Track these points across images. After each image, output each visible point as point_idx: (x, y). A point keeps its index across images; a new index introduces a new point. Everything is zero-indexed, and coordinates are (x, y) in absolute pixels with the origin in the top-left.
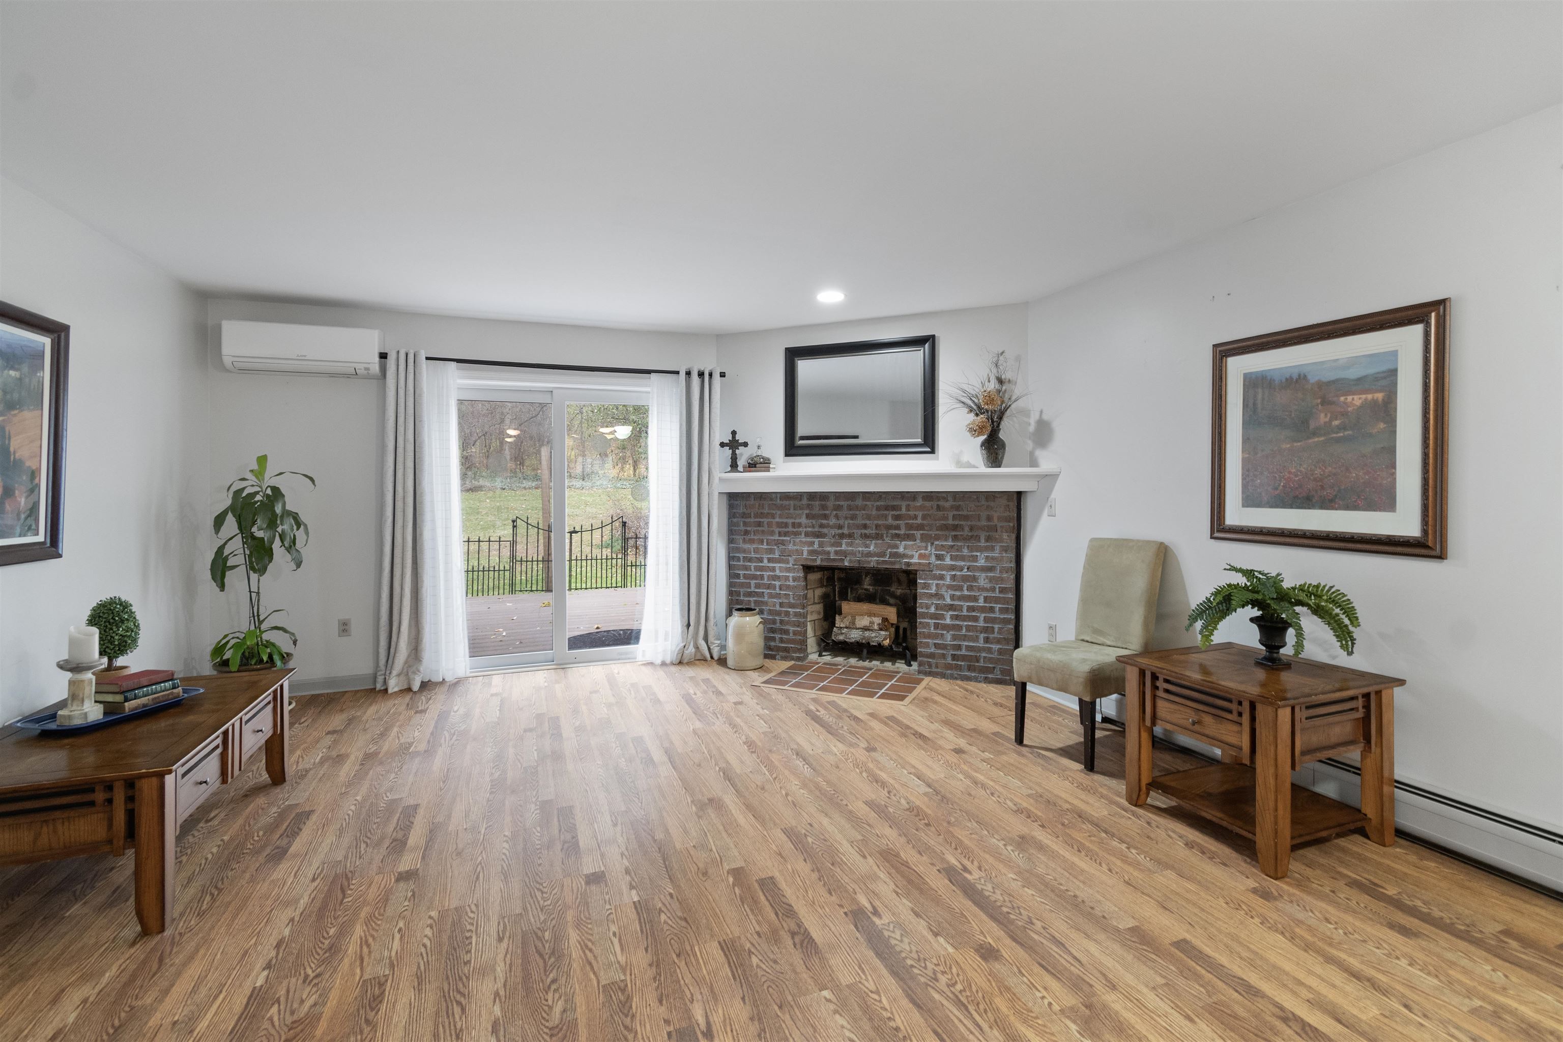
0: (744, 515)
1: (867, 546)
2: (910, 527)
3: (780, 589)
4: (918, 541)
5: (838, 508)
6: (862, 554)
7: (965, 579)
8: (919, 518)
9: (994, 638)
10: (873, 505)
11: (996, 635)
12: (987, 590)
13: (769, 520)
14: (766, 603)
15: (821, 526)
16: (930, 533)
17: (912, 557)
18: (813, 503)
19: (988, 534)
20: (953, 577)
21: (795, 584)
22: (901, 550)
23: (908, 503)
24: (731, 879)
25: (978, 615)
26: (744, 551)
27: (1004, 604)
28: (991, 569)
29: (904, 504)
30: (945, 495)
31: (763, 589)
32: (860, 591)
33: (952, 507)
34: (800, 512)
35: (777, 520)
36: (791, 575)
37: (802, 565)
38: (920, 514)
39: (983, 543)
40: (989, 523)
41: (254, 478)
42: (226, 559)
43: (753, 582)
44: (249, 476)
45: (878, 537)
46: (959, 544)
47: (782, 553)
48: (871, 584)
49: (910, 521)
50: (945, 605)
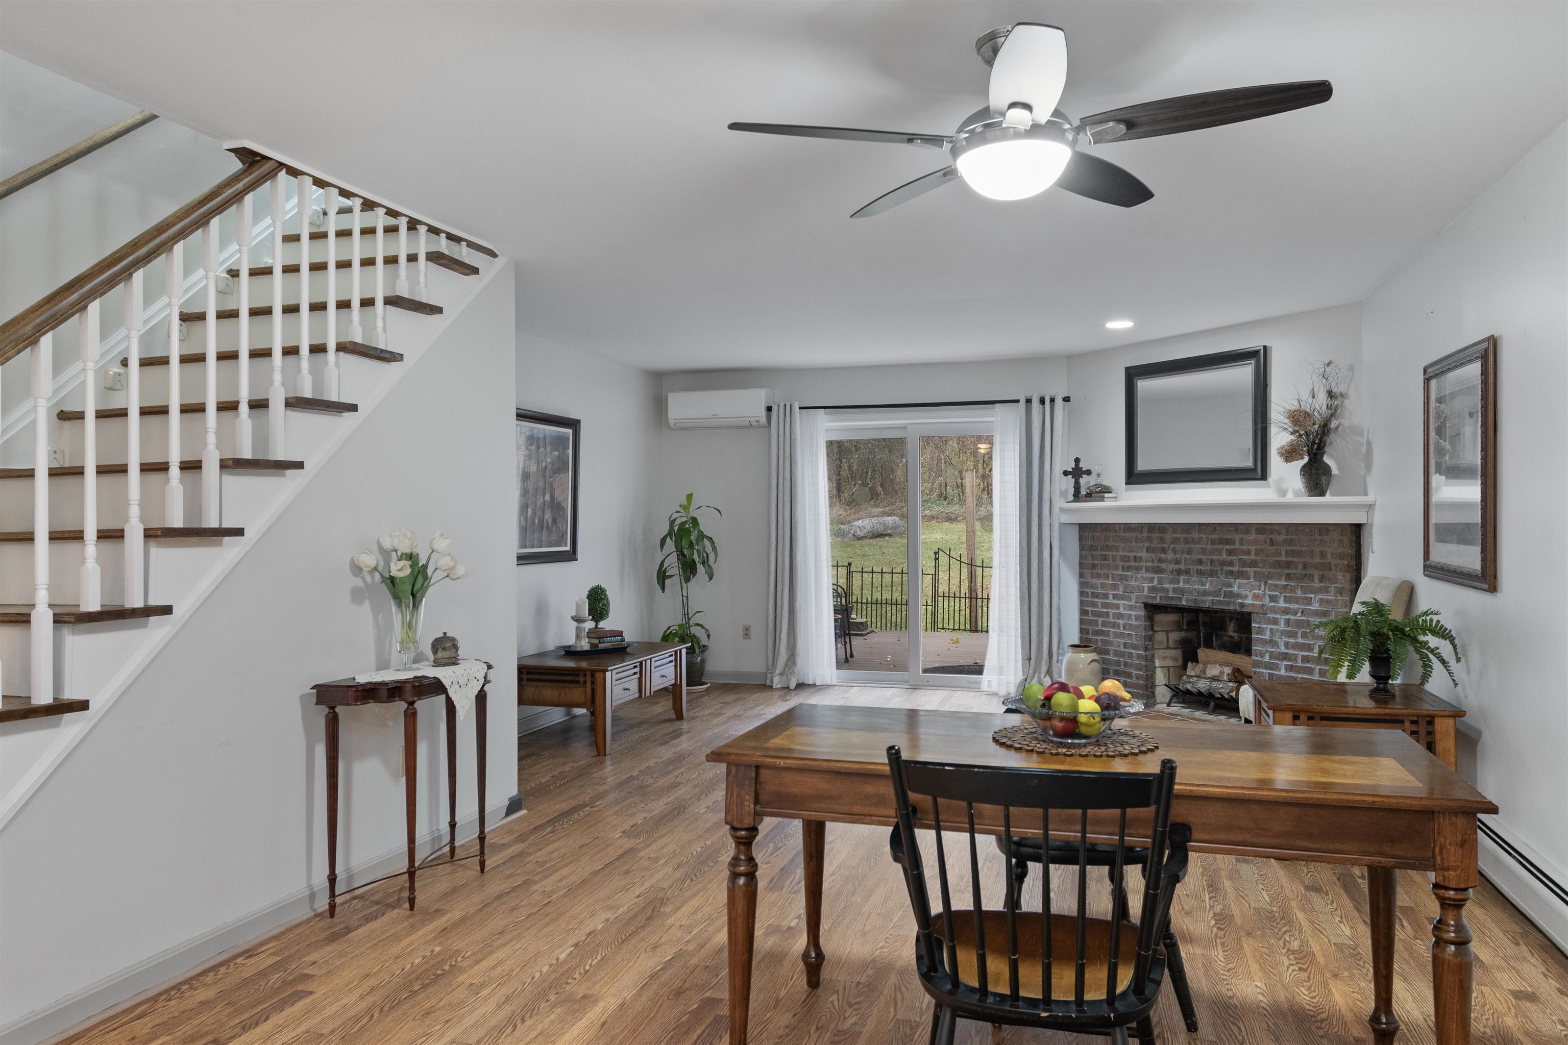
0: (1093, 548)
1: (1203, 584)
2: (1243, 563)
3: (1124, 628)
4: (1252, 579)
5: (1175, 541)
6: (1198, 592)
7: (1299, 624)
8: (1253, 553)
10: (1207, 538)
13: (1114, 553)
14: (1111, 643)
15: (1160, 560)
16: (1263, 570)
17: (1246, 597)
18: (1152, 535)
20: (1288, 622)
21: (1137, 623)
22: (1235, 589)
23: (1242, 536)
25: (1313, 666)
26: (1092, 587)
29: (1237, 537)
30: (1277, 527)
31: (1109, 627)
32: (1225, 639)
33: (1285, 541)
34: (1141, 545)
35: (1121, 553)
36: (1133, 613)
37: (1144, 603)
38: (1253, 548)
39: (1316, 584)
41: (683, 511)
42: (665, 571)
43: (1100, 620)
44: (679, 509)
45: (1212, 573)
46: (1293, 584)
47: (1126, 587)
48: (1234, 631)
49: (1244, 557)
50: (1279, 654)
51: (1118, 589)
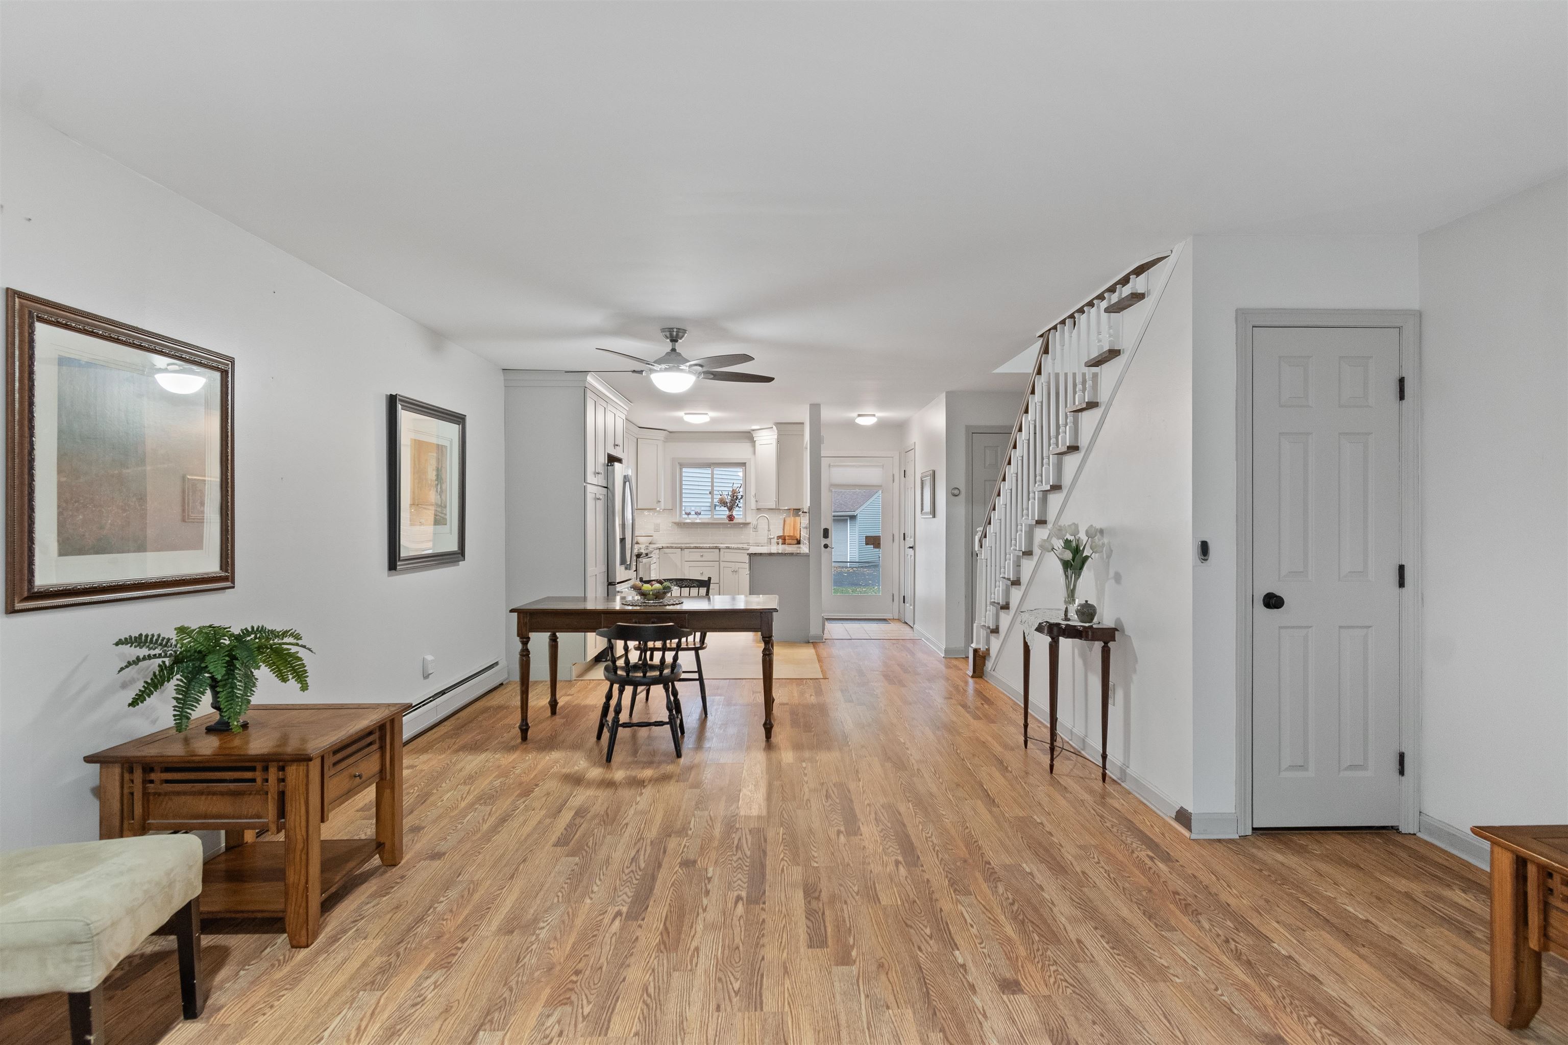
24: (854, 953)
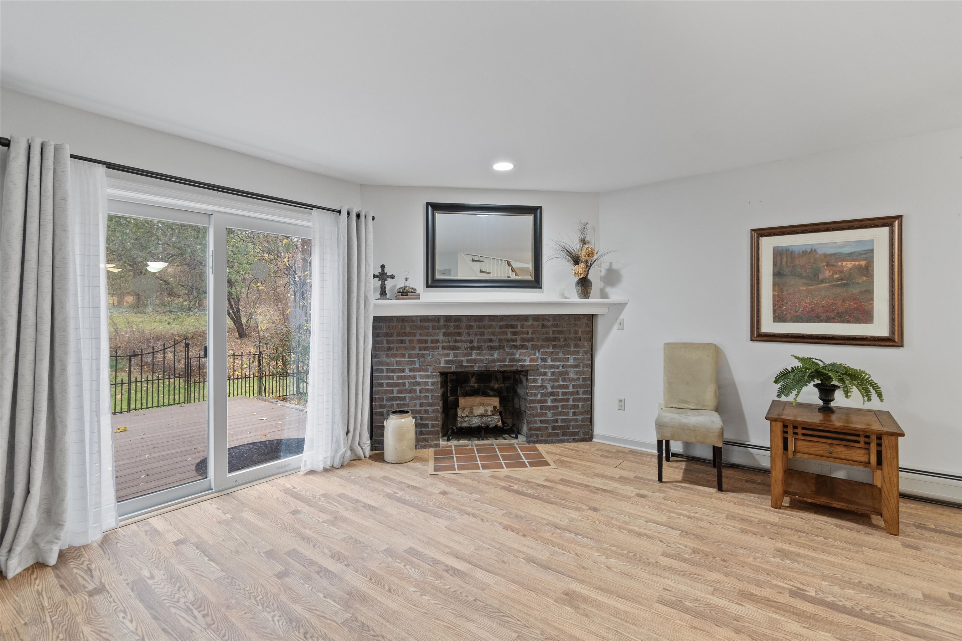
0: (387, 335)
2: (524, 340)
3: (421, 392)
4: (529, 350)
5: (470, 327)
6: (488, 361)
7: (561, 374)
8: (530, 333)
9: (579, 412)
10: (496, 325)
11: (580, 410)
12: (574, 380)
13: (411, 338)
15: (456, 341)
16: (538, 343)
18: (449, 324)
19: (575, 342)
20: (553, 374)
21: (433, 387)
22: (517, 356)
23: (522, 323)
25: (569, 397)
27: (585, 389)
28: (577, 366)
29: (519, 324)
30: (546, 317)
31: (405, 393)
33: (552, 325)
34: (438, 331)
35: (418, 338)
36: (430, 380)
37: (439, 372)
38: (530, 330)
39: (572, 349)
40: (576, 336)
43: (395, 389)
45: (501, 347)
46: (557, 350)
47: (422, 364)
48: (475, 383)
49: (524, 336)
50: (548, 393)
51: (415, 364)
